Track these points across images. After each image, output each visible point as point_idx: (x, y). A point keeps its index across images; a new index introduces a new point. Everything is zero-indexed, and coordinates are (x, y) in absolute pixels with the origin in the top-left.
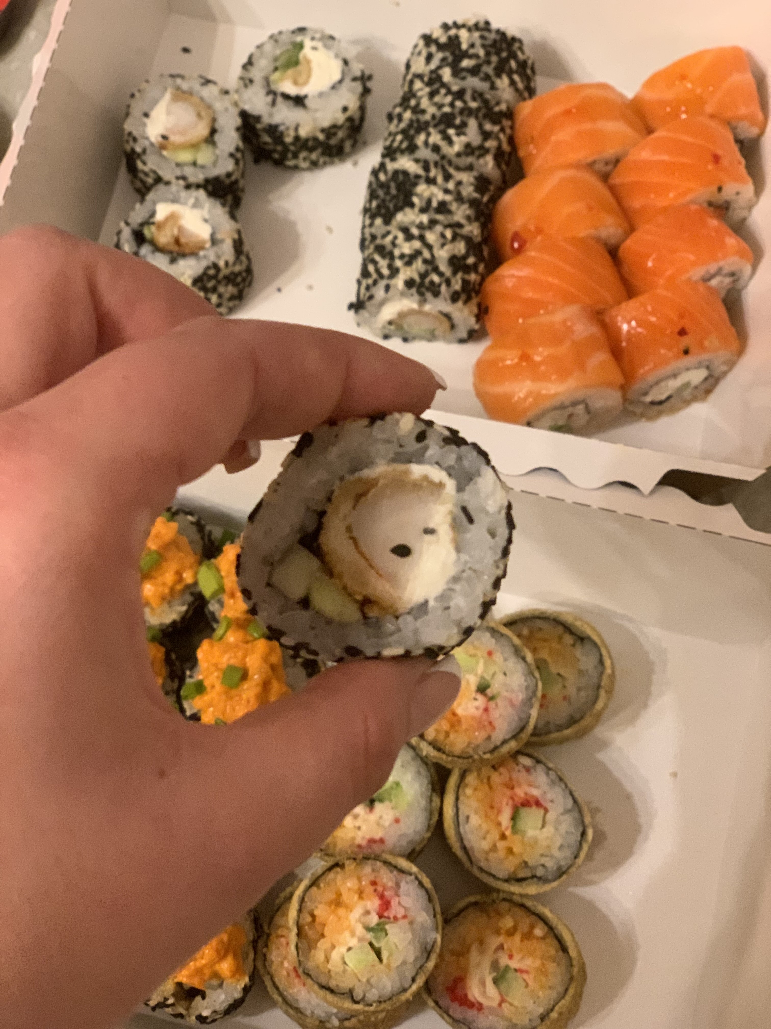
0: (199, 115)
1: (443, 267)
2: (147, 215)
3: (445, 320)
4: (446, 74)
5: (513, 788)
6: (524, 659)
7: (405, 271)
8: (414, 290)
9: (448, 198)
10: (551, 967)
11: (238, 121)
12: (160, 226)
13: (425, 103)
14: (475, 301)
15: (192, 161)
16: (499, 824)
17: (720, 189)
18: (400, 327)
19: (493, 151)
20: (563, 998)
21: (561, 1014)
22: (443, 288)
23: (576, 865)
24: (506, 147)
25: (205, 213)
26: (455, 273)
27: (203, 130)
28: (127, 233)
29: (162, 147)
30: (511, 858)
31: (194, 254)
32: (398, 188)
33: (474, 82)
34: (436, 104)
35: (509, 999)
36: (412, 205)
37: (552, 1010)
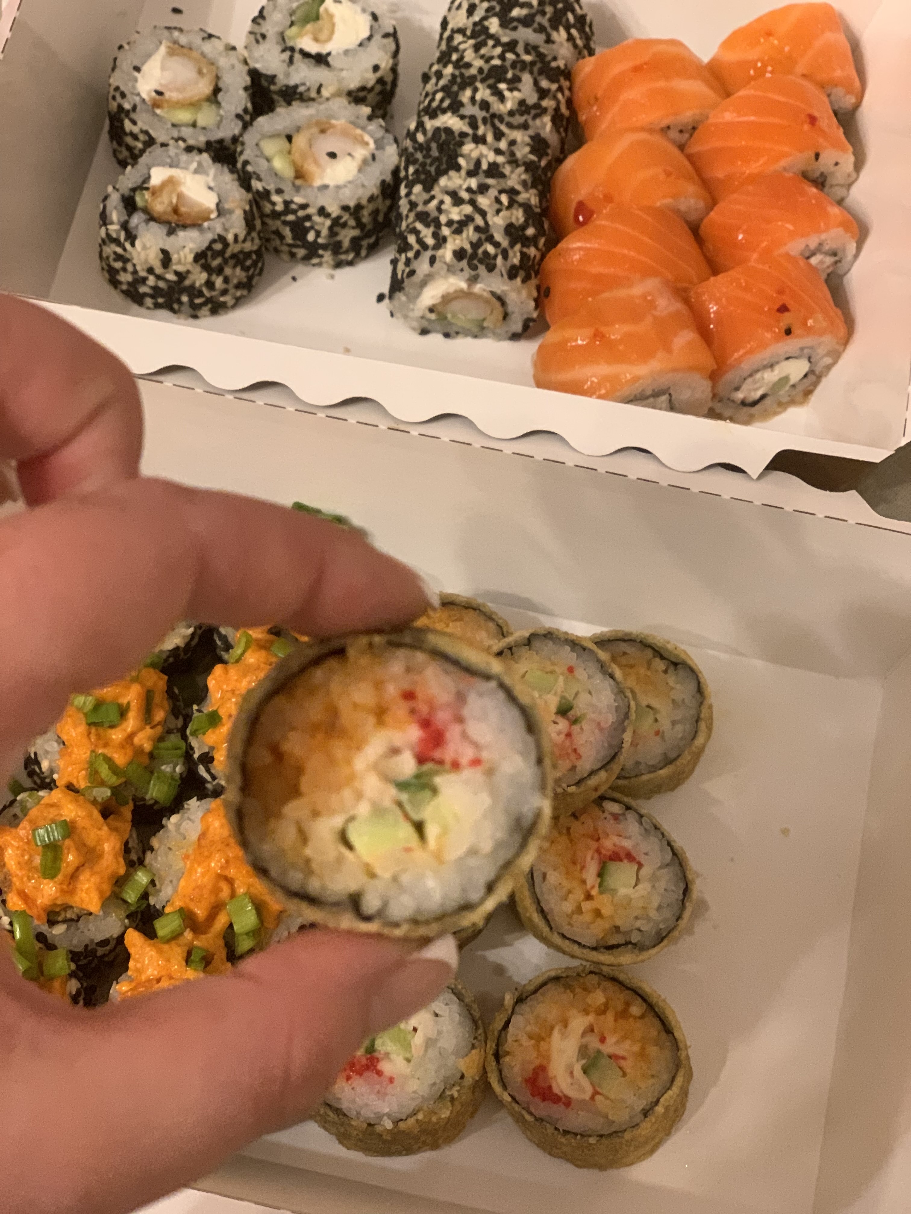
0: (200, 72)
1: (499, 237)
2: (140, 181)
3: (497, 304)
4: (494, 25)
5: (598, 839)
6: (612, 676)
7: (455, 240)
8: (464, 263)
9: (500, 159)
10: (653, 1050)
11: (248, 80)
12: (155, 192)
13: (469, 56)
14: (534, 282)
15: (191, 122)
16: (584, 882)
17: (817, 156)
18: (442, 318)
19: (551, 112)
20: (669, 1088)
21: (667, 1108)
22: (499, 260)
23: (679, 928)
24: (564, 110)
25: (210, 180)
26: (512, 245)
27: (205, 88)
28: (115, 198)
29: (156, 105)
30: (599, 921)
31: (196, 225)
32: (441, 148)
33: (525, 34)
34: (482, 57)
35: (604, 1091)
36: (458, 168)
37: (657, 1102)
